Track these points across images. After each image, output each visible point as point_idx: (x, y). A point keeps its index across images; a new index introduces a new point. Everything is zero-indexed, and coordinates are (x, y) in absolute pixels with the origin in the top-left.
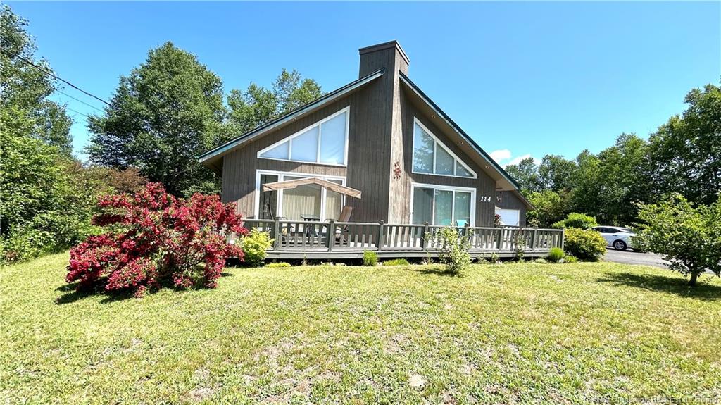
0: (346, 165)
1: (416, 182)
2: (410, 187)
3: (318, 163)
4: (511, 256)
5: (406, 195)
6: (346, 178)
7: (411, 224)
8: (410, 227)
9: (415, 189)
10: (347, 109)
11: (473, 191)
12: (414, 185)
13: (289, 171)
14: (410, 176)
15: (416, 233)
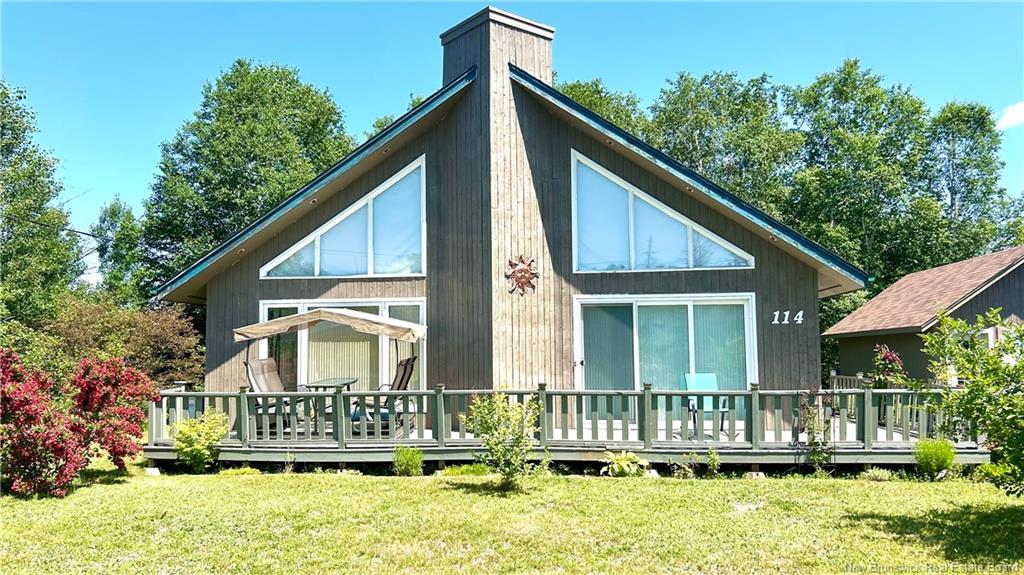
0: (424, 274)
1: (585, 292)
2: (571, 305)
3: (371, 275)
4: (791, 460)
5: (562, 323)
6: (425, 299)
7: (580, 387)
8: (579, 396)
9: (587, 309)
10: (421, 161)
11: (748, 300)
12: (579, 299)
13: (315, 298)
14: (568, 281)
15: (594, 408)
